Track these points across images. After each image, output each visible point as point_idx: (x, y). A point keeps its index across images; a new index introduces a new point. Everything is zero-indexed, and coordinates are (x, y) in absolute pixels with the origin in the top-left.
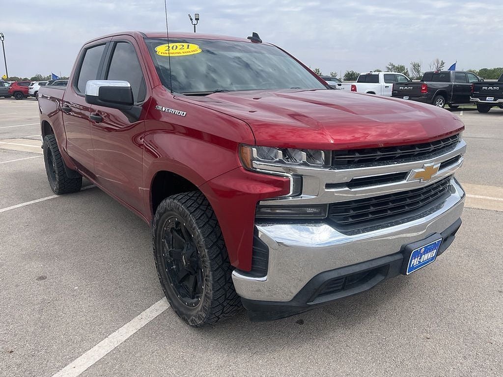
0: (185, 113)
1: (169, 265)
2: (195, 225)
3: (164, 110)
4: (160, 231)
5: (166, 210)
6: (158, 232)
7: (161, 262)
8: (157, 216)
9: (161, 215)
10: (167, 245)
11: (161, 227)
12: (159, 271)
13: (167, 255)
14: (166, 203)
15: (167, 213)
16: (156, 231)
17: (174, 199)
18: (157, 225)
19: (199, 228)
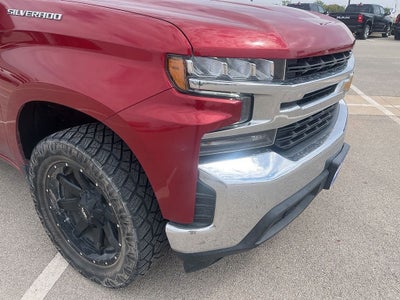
0: (60, 15)
1: (60, 219)
2: (101, 172)
3: (22, 14)
4: (42, 180)
5: (48, 154)
6: (38, 182)
7: (48, 216)
8: (33, 162)
9: (40, 160)
10: (53, 195)
11: (42, 176)
12: (46, 226)
13: (56, 206)
14: (47, 144)
15: (50, 158)
16: (35, 180)
17: (60, 138)
18: (36, 173)
19: (109, 176)
